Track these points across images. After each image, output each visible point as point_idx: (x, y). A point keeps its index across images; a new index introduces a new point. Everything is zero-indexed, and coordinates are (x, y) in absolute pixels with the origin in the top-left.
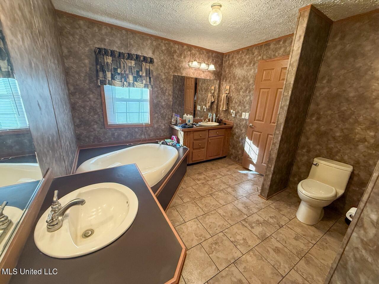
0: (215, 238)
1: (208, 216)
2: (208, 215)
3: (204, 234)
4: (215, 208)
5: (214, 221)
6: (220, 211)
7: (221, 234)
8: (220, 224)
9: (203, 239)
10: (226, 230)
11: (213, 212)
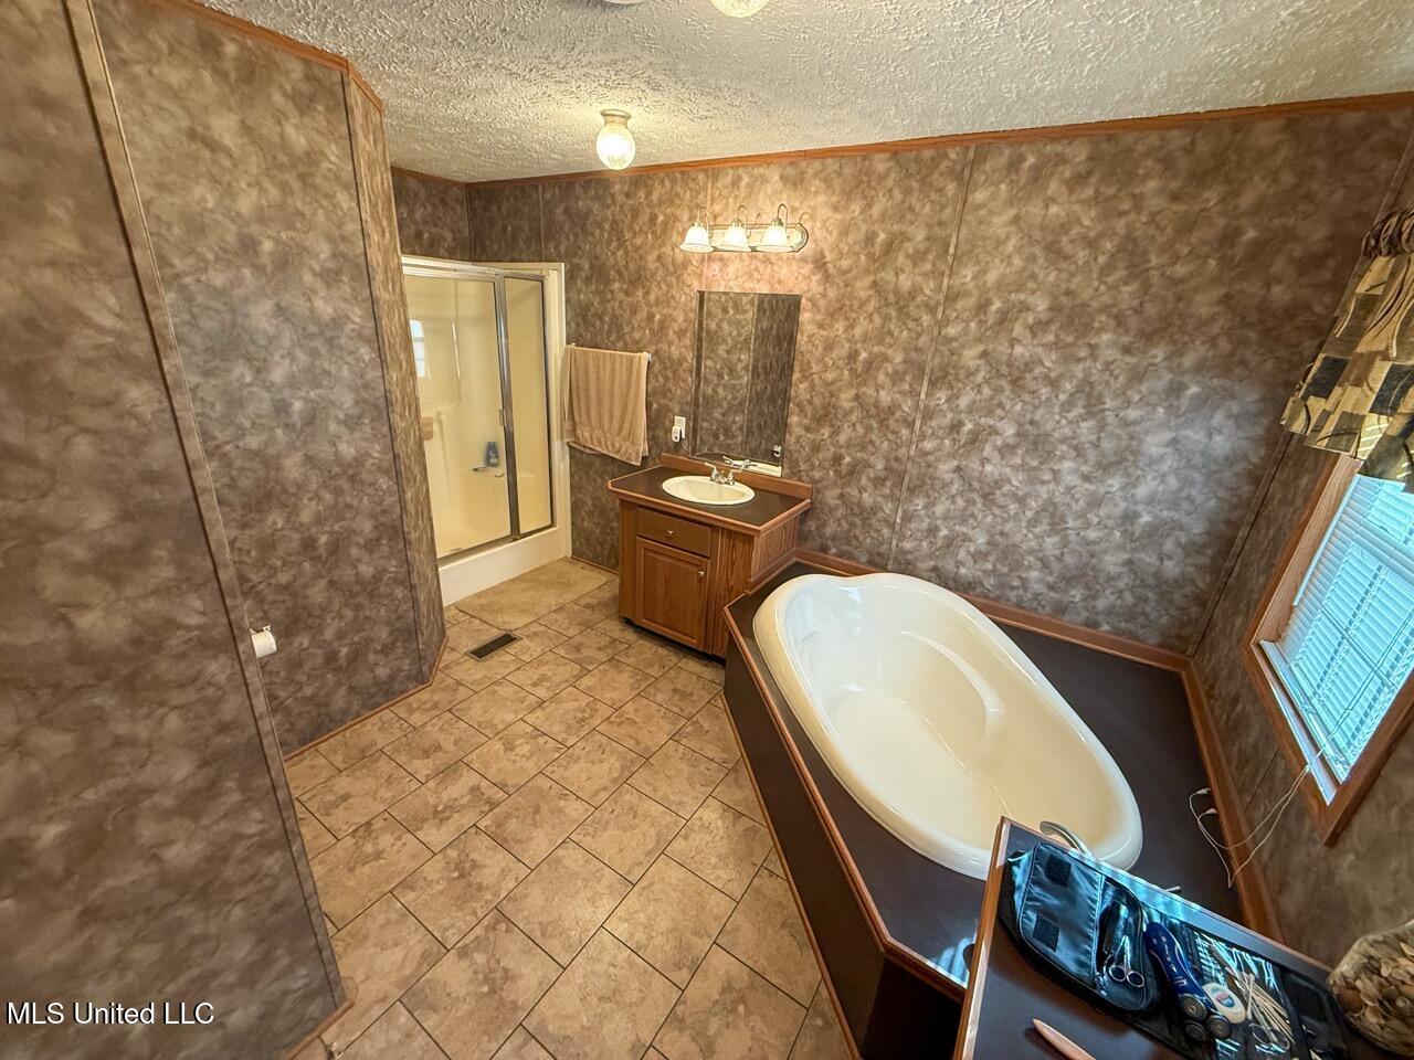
0: (587, 729)
1: (615, 775)
2: (615, 781)
3: (616, 729)
4: (597, 814)
5: (596, 769)
6: (575, 809)
7: (569, 744)
8: (576, 767)
9: (613, 719)
10: (557, 755)
11: (603, 795)
